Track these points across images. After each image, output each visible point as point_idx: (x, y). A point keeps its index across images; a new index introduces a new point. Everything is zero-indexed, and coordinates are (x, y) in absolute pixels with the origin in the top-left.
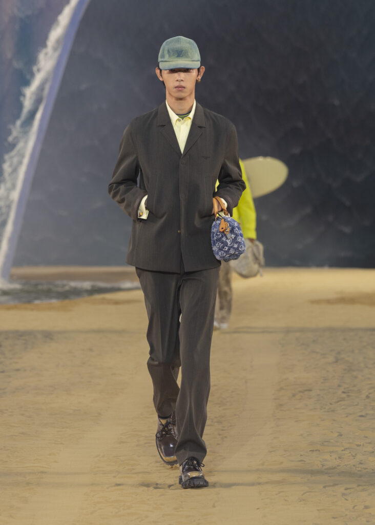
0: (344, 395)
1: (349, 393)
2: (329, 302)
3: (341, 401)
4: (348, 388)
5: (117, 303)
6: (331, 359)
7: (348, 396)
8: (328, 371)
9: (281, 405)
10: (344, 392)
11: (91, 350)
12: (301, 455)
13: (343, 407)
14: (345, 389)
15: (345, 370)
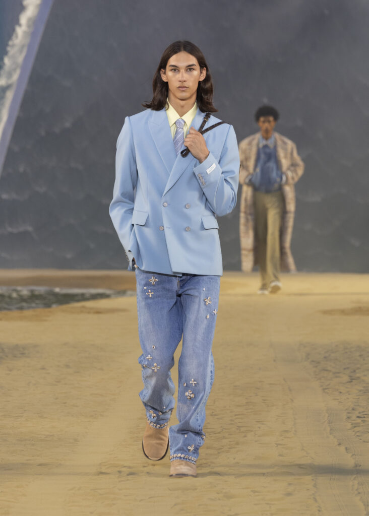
0: (359, 420)
1: (364, 417)
2: (343, 312)
3: (355, 427)
4: (363, 412)
5: (98, 312)
6: (346, 378)
7: (364, 421)
8: (341, 392)
9: (286, 431)
10: (358, 417)
11: (67, 366)
12: (308, 490)
13: (358, 434)
14: (359, 413)
15: (360, 391)
